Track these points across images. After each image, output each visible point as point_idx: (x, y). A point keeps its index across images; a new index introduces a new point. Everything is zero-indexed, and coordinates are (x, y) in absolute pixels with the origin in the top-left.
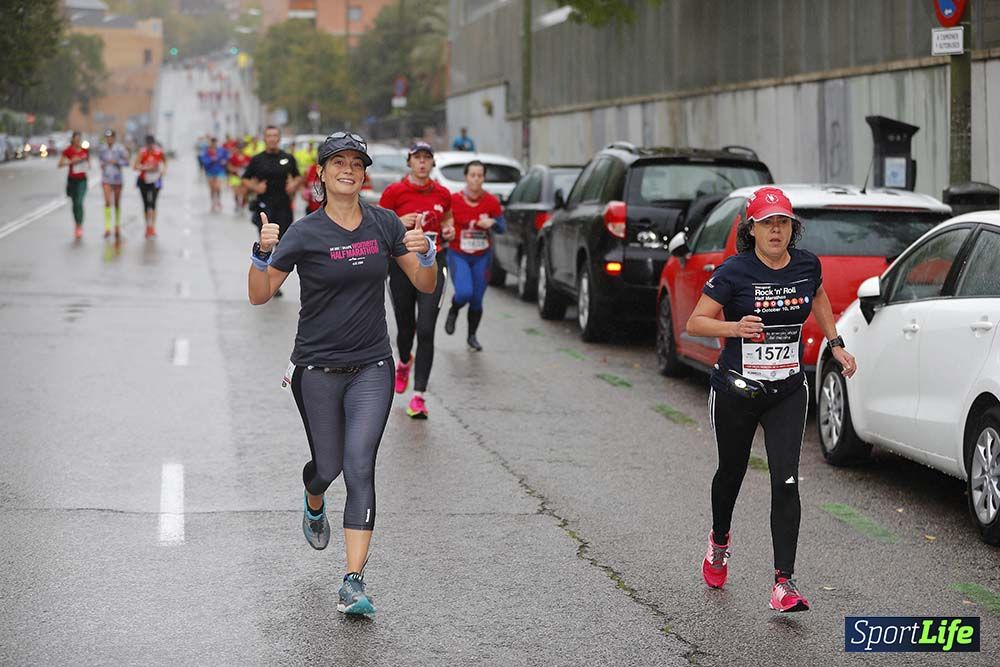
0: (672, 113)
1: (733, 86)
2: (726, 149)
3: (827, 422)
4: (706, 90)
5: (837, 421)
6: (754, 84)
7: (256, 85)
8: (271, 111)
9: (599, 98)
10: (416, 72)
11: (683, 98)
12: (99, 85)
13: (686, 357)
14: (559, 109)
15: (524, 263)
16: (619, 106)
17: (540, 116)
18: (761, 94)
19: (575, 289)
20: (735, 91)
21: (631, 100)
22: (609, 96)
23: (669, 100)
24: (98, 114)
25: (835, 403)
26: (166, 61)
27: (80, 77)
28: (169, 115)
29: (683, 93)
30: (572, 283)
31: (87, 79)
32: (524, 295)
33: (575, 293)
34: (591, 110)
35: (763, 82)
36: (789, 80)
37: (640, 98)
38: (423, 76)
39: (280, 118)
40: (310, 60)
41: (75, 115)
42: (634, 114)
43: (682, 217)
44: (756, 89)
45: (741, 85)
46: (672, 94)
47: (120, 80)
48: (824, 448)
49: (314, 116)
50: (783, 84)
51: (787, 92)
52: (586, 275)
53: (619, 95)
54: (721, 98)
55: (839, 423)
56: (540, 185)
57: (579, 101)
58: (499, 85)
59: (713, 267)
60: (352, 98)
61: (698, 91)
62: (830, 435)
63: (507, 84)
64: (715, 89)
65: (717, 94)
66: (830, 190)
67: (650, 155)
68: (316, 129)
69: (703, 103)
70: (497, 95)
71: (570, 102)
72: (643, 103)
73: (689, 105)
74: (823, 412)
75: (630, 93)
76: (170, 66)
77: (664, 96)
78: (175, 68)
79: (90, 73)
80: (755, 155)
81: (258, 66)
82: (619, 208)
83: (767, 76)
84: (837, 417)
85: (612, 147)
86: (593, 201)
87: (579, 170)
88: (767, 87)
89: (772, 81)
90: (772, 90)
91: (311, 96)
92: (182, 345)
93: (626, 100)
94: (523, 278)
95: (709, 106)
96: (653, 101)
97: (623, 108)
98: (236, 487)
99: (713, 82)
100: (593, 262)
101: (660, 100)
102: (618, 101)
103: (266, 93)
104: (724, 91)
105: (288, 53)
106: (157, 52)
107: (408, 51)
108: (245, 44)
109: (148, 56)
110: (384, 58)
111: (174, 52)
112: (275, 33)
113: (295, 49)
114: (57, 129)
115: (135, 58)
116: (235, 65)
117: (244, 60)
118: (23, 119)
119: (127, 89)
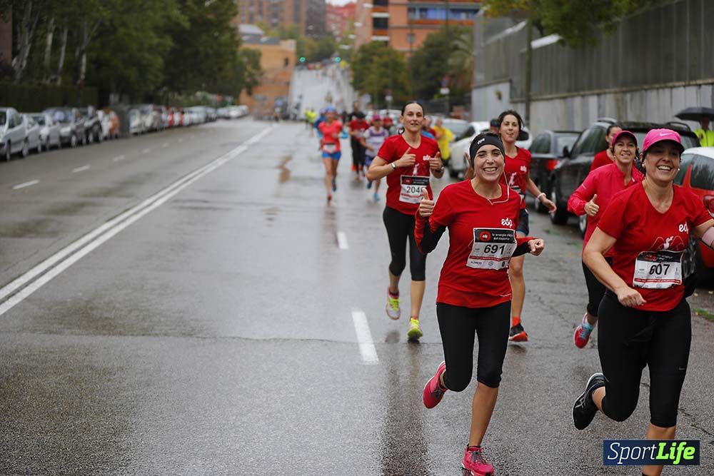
0: (617, 101)
1: (657, 85)
4: (639, 87)
6: (671, 84)
7: (351, 79)
8: (361, 95)
9: (570, 91)
11: (625, 92)
12: (258, 78)
14: (544, 97)
16: (583, 96)
18: (674, 91)
20: (658, 88)
21: (591, 92)
22: (576, 90)
23: (615, 93)
24: (259, 94)
26: (298, 64)
27: (246, 74)
29: (624, 89)
31: (251, 75)
34: (565, 98)
35: (676, 83)
37: (596, 91)
38: (452, 76)
39: (366, 99)
40: (386, 65)
41: (243, 96)
42: (593, 101)
44: (672, 88)
45: (662, 85)
46: (617, 89)
47: (270, 76)
49: (389, 98)
50: (689, 85)
53: (583, 89)
57: (557, 92)
58: (506, 81)
60: (409, 87)
63: (511, 81)
68: (389, 106)
69: (637, 95)
70: (504, 88)
71: (551, 93)
72: (599, 94)
73: (628, 95)
75: (590, 89)
76: (299, 67)
77: (612, 90)
78: (303, 69)
79: (254, 71)
81: (354, 70)
88: (679, 86)
89: (683, 83)
91: (386, 87)
93: (588, 92)
96: (605, 93)
97: (586, 97)
101: (610, 93)
102: (582, 93)
103: (358, 84)
104: (651, 88)
105: (371, 61)
106: (292, 60)
107: (444, 60)
108: (345, 56)
109: (287, 62)
110: (429, 65)
111: (302, 60)
112: (363, 49)
113: (376, 58)
114: (233, 104)
115: (279, 63)
116: (338, 67)
117: (344, 64)
118: (214, 98)
119: (274, 81)
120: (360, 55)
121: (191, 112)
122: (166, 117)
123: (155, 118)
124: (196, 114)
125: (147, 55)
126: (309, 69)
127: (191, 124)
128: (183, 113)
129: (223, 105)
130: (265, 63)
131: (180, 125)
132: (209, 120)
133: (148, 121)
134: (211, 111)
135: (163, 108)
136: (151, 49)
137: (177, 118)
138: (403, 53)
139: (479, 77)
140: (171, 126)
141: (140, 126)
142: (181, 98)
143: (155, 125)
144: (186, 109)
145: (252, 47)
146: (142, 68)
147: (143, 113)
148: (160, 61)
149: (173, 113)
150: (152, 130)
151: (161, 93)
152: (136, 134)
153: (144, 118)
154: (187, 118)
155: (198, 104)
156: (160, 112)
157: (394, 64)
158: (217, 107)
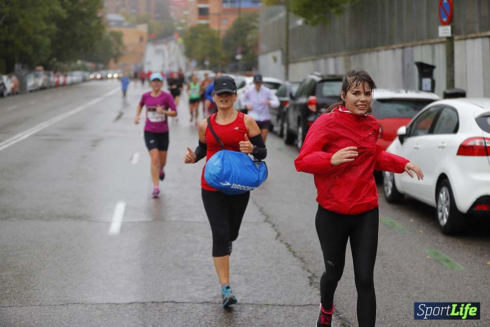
0: (346, 61)
4: (358, 51)
6: (377, 49)
7: (184, 50)
8: (191, 60)
10: (249, 44)
11: (350, 55)
12: (122, 51)
16: (325, 58)
19: (297, 132)
20: (370, 52)
21: (330, 56)
23: (344, 56)
24: (120, 63)
26: (149, 41)
27: (113, 48)
28: (149, 63)
29: (350, 53)
30: (296, 130)
31: (117, 49)
35: (381, 48)
36: (390, 47)
37: (333, 55)
38: (252, 47)
39: (194, 64)
40: (206, 40)
41: (112, 63)
42: (331, 61)
45: (372, 49)
47: (130, 49)
49: (207, 63)
50: (388, 49)
53: (325, 54)
56: (286, 90)
60: (222, 55)
61: (355, 52)
68: (207, 68)
75: (329, 53)
77: (343, 54)
78: (152, 44)
79: (117, 46)
81: (185, 43)
85: (312, 74)
88: (382, 50)
91: (206, 55)
92: (136, 156)
93: (328, 56)
95: (360, 58)
97: (327, 59)
100: (304, 121)
101: (341, 56)
102: (325, 56)
103: (189, 53)
105: (197, 37)
106: (146, 37)
107: (245, 36)
108: (181, 34)
109: (141, 39)
110: (236, 39)
112: (192, 29)
113: (200, 36)
114: (104, 69)
115: (136, 40)
116: (176, 43)
117: (180, 40)
118: (89, 65)
119: (133, 53)
120: (190, 34)
121: (72, 75)
122: (53, 79)
123: (45, 80)
124: (76, 76)
125: (39, 37)
127: (73, 84)
128: (66, 76)
129: (97, 70)
130: (126, 41)
131: (64, 85)
132: (85, 80)
133: (40, 82)
134: (87, 74)
135: (52, 73)
136: (42, 33)
137: (61, 79)
138: (219, 32)
139: (263, 47)
140: (57, 85)
141: (34, 85)
142: (65, 66)
143: (45, 85)
144: (69, 73)
145: (117, 30)
146: (36, 46)
147: (37, 76)
148: (48, 41)
149: (58, 76)
150: (43, 88)
151: (51, 63)
152: (31, 91)
153: (37, 80)
154: (69, 79)
155: (78, 69)
156: (49, 75)
157: (212, 39)
158: (91, 72)
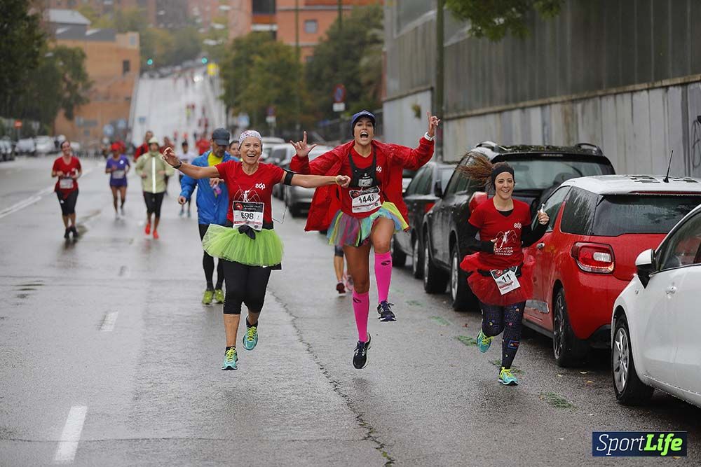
0: (565, 114)
1: (614, 91)
2: (579, 146)
3: (618, 369)
4: (592, 94)
5: (624, 367)
6: (631, 88)
7: (223, 92)
8: (236, 115)
9: (507, 102)
11: (573, 101)
12: (80, 91)
13: (527, 320)
14: (475, 112)
15: (416, 247)
16: (523, 108)
17: (459, 118)
18: (636, 96)
19: (448, 266)
20: (615, 94)
21: (533, 103)
22: (515, 101)
23: (563, 102)
25: (623, 353)
26: (143, 70)
27: (64, 86)
29: (574, 97)
30: (447, 262)
31: (71, 88)
32: (416, 273)
33: (450, 269)
34: (500, 112)
35: (638, 87)
36: (658, 84)
37: (539, 102)
39: (243, 121)
41: (60, 120)
42: (536, 114)
43: (534, 204)
44: (633, 92)
45: (620, 90)
46: (565, 98)
47: (102, 88)
48: (616, 391)
49: (271, 119)
50: (653, 88)
51: (657, 94)
52: (456, 254)
53: (523, 100)
54: (604, 100)
55: (626, 369)
56: (430, 179)
57: (491, 104)
58: (425, 90)
59: (543, 244)
61: (585, 96)
62: (620, 380)
63: (432, 89)
64: (600, 93)
65: (601, 97)
66: (638, 180)
67: (509, 152)
69: (590, 104)
70: (424, 100)
71: (484, 107)
72: (542, 106)
73: (579, 106)
74: (616, 361)
75: (532, 98)
76: (146, 75)
77: (559, 99)
78: (152, 77)
79: (74, 83)
80: (600, 151)
81: (223, 75)
82: (481, 197)
83: (641, 82)
84: (625, 364)
85: (480, 146)
86: (462, 192)
87: (455, 166)
88: (642, 90)
89: (646, 86)
90: (645, 92)
92: (113, 317)
93: (528, 103)
94: (416, 259)
95: (595, 108)
96: (550, 104)
97: (527, 110)
98: (125, 422)
99: (599, 87)
100: (460, 243)
101: (556, 103)
102: (521, 104)
103: (231, 100)
104: (606, 95)
105: (250, 62)
106: (135, 63)
108: (214, 55)
109: (126, 66)
111: (150, 62)
112: (238, 44)
113: (257, 59)
115: (114, 68)
116: (205, 73)
117: (213, 69)
119: (107, 97)
120: (234, 54)
126: (162, 76)
130: (92, 68)
138: (298, 49)
145: (70, 44)
157: (284, 68)
